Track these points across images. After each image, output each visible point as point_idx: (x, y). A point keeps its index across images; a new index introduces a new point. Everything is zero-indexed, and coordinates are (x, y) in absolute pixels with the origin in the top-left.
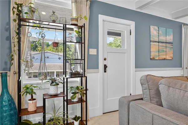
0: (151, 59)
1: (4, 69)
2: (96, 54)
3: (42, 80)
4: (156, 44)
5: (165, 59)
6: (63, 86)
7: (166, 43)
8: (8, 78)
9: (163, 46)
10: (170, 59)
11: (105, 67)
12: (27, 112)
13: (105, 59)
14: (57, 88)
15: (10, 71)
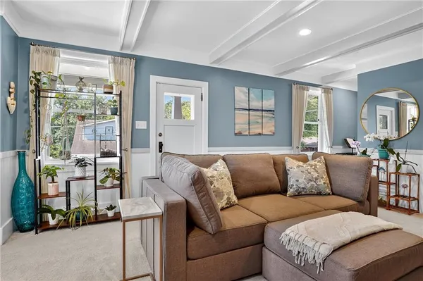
0: (236, 134)
1: (22, 148)
2: (146, 128)
3: (64, 159)
4: (244, 112)
5: (260, 134)
6: (94, 169)
7: (262, 111)
8: (27, 158)
9: (255, 116)
10: (270, 133)
11: (161, 145)
12: (46, 196)
13: (160, 135)
14: (85, 170)
15: (29, 149)
